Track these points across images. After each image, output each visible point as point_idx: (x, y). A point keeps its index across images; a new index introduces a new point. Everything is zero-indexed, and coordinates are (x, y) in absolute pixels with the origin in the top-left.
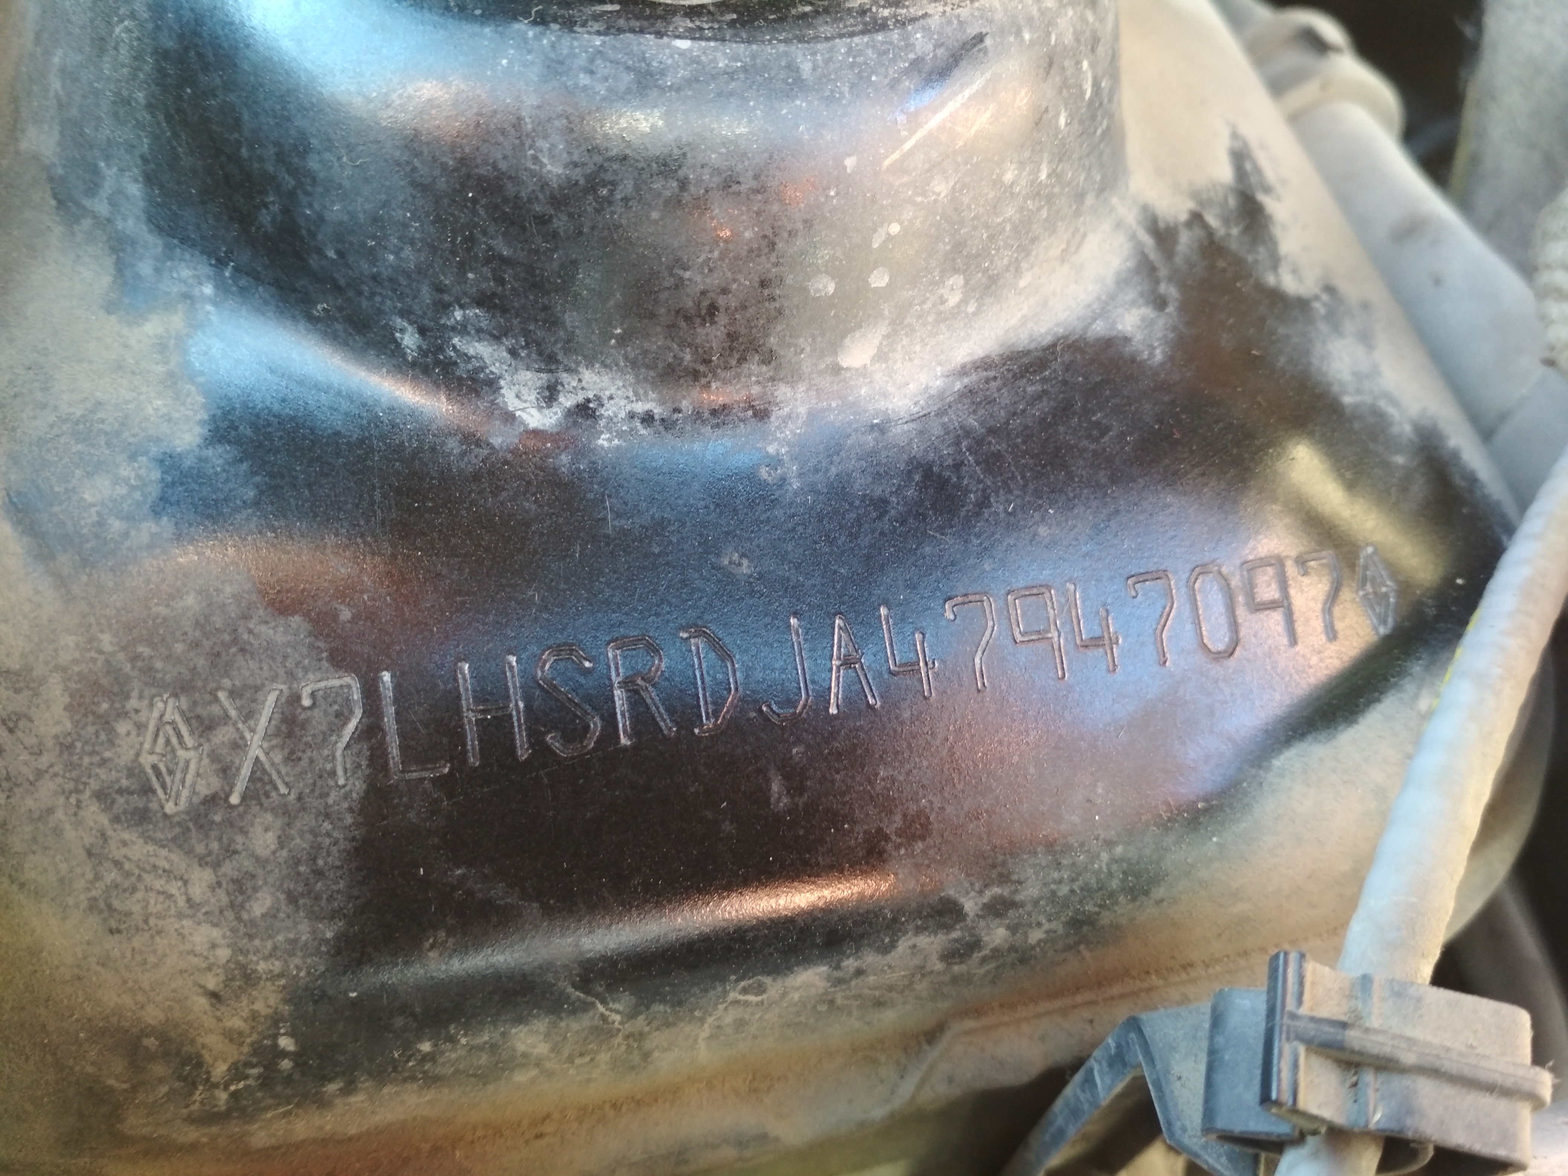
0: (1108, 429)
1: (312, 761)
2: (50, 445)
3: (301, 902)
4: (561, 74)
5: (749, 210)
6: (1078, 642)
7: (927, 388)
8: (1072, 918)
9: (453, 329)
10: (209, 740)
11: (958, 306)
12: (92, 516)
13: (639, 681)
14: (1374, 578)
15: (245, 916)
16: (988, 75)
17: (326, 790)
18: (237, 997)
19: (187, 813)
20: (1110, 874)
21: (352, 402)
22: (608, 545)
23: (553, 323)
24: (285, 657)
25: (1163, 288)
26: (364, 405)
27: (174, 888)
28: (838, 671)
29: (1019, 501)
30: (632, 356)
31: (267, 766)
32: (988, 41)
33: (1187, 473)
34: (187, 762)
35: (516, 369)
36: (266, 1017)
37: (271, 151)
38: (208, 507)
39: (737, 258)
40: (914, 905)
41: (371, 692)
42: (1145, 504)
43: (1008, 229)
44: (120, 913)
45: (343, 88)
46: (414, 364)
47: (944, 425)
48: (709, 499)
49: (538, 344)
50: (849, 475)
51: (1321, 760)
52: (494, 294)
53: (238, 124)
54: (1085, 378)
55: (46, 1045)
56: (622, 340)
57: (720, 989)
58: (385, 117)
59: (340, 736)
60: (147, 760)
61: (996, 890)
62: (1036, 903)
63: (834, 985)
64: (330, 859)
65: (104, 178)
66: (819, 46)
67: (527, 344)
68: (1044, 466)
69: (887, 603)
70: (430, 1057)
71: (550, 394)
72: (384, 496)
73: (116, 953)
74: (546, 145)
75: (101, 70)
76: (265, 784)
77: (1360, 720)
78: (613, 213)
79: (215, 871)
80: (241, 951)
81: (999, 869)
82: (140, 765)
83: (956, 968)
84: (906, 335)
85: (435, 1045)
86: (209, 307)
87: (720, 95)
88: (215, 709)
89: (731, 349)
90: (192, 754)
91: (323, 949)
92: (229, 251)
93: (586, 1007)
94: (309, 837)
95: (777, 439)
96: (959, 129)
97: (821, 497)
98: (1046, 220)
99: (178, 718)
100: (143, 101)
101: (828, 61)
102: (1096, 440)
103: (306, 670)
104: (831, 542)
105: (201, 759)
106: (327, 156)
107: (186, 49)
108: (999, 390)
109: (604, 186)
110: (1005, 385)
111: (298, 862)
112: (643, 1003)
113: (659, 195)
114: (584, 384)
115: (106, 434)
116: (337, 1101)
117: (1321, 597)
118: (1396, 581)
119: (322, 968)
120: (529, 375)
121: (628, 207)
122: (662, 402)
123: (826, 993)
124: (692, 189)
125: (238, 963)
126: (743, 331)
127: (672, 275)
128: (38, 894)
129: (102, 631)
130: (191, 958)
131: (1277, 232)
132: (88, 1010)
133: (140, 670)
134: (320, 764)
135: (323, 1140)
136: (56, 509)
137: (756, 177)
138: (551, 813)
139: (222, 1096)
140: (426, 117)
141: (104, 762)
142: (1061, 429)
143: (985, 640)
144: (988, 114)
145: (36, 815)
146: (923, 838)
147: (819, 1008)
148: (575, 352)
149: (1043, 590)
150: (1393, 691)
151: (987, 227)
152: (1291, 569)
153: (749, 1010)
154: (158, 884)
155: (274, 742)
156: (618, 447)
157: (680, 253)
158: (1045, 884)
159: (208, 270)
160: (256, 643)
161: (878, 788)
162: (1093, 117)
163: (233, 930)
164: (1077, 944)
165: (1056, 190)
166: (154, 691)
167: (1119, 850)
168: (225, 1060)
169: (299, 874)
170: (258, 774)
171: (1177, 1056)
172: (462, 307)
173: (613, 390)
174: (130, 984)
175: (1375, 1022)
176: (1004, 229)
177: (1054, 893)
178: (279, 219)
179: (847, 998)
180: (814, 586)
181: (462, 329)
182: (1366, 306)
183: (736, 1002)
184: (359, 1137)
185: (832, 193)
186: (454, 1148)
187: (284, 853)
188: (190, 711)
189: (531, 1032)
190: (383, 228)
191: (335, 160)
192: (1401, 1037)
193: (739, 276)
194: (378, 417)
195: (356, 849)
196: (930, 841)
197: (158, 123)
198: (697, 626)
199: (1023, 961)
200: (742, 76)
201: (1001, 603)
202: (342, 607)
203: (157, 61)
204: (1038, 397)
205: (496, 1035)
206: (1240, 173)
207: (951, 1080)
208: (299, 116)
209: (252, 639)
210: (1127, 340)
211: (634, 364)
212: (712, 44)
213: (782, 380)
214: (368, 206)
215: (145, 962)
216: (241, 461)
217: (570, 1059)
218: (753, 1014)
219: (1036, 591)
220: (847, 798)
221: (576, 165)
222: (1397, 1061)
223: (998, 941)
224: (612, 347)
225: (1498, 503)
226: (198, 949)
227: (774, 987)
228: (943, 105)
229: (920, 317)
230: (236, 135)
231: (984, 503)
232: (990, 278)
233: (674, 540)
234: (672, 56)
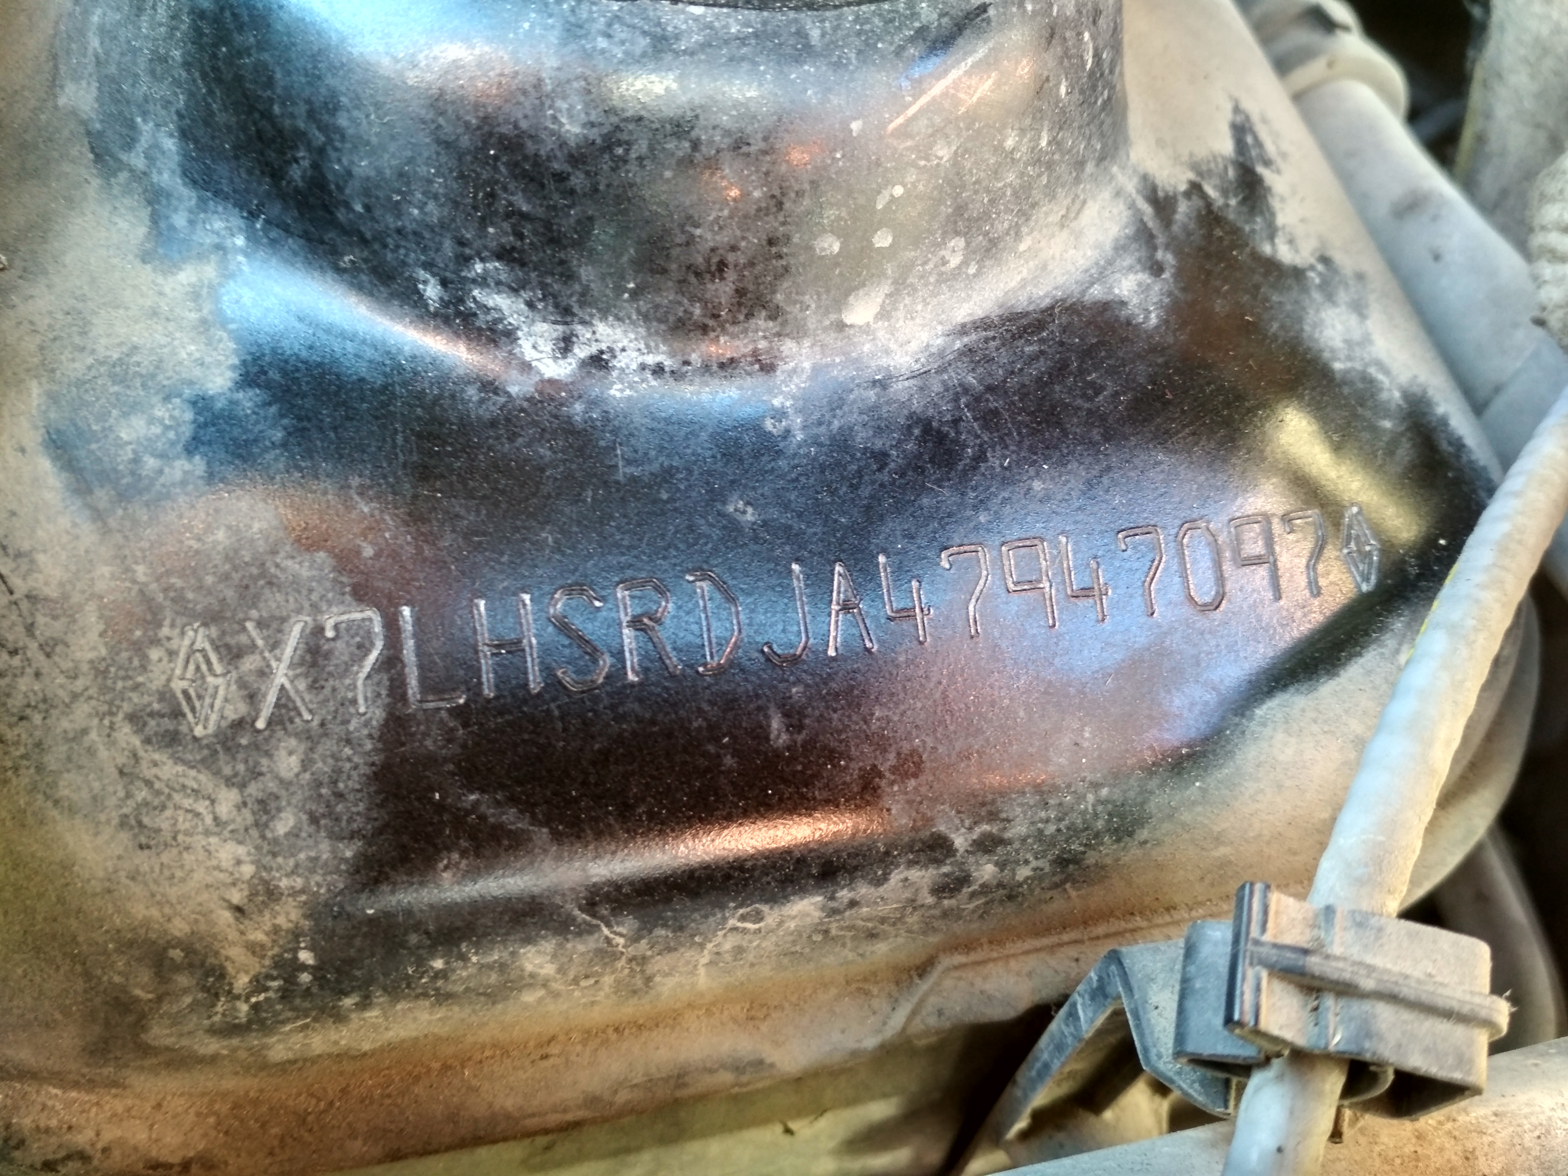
0: (1103, 388)
1: (334, 690)
2: (87, 386)
3: (323, 822)
4: (580, 37)
5: (757, 171)
6: (1069, 592)
7: (928, 346)
8: (1058, 857)
9: (474, 281)
10: (237, 668)
11: (959, 267)
12: (128, 453)
13: (646, 620)
14: (1358, 536)
15: (269, 835)
16: (991, 44)
17: (347, 717)
18: (260, 912)
19: (216, 735)
20: (1096, 815)
21: (376, 349)
22: (618, 491)
23: (569, 277)
24: (311, 590)
25: (1160, 255)
26: (388, 353)
27: (202, 807)
28: (837, 615)
29: (1014, 456)
30: (644, 310)
31: (292, 693)
32: (991, 12)
33: (1178, 432)
34: (217, 688)
35: (533, 321)
36: (287, 931)
37: (301, 109)
38: (239, 447)
39: (746, 217)
40: (906, 839)
41: (392, 625)
42: (1136, 461)
43: (1008, 193)
44: (150, 829)
45: (371, 48)
46: (435, 315)
47: (944, 382)
48: (715, 450)
49: (555, 297)
50: (851, 429)
51: (1303, 710)
52: (513, 248)
53: (270, 83)
54: (1082, 339)
55: (76, 956)
56: (635, 294)
57: (719, 916)
58: (412, 77)
59: (361, 667)
60: (178, 686)
61: (986, 827)
62: (1024, 840)
63: (828, 916)
64: (350, 783)
65: (141, 133)
66: (828, 14)
67: (544, 296)
68: (1039, 423)
69: (884, 551)
70: (442, 974)
71: (566, 345)
72: (406, 440)
73: (145, 868)
74: (565, 106)
75: (140, 28)
76: (289, 710)
77: (1342, 672)
78: (628, 171)
79: (241, 792)
80: (265, 868)
81: (989, 807)
82: (171, 690)
83: (946, 902)
84: (909, 294)
85: (447, 963)
86: (241, 258)
87: (731, 59)
88: (243, 639)
89: (740, 304)
90: (220, 681)
91: (343, 867)
92: (261, 204)
93: (592, 929)
94: (330, 761)
95: (782, 392)
96: (962, 95)
97: (824, 449)
98: (1046, 186)
99: (208, 647)
100: (179, 59)
101: (836, 28)
102: (1090, 399)
103: (330, 603)
104: (833, 493)
105: (229, 685)
106: (356, 113)
107: (222, 9)
108: (997, 349)
109: (620, 145)
110: (1003, 345)
111: (320, 784)
112: (645, 928)
113: (673, 154)
114: (598, 336)
115: (141, 376)
116: (353, 1016)
117: (1306, 553)
118: (1380, 540)
119: (341, 886)
120: (545, 326)
121: (643, 167)
122: (672, 354)
123: (821, 923)
124: (704, 149)
125: (261, 879)
126: (751, 287)
127: (683, 232)
128: (72, 810)
129: (136, 563)
130: (216, 873)
131: (1275, 203)
132: (118, 921)
133: (172, 600)
134: (342, 693)
135: (338, 1055)
136: (94, 446)
137: (765, 139)
138: (561, 744)
139: (244, 1008)
140: (450, 77)
141: (136, 687)
142: (1057, 388)
143: (979, 588)
144: (990, 82)
145: (71, 735)
146: (915, 776)
147: (814, 938)
148: (590, 305)
149: (1036, 542)
150: (1374, 646)
151: (988, 191)
152: (1277, 527)
153: (748, 937)
154: (187, 803)
155: (299, 671)
156: (629, 398)
157: (691, 212)
158: (1033, 823)
159: (241, 223)
160: (282, 577)
161: (873, 727)
162: (1094, 88)
163: (258, 848)
164: (1064, 882)
165: (1057, 157)
166: (185, 620)
167: (1105, 792)
168: (247, 972)
169: (320, 796)
170: (283, 701)
171: (1154, 986)
172: (482, 260)
173: (625, 342)
174: (158, 897)
175: (1336, 949)
176: (1004, 194)
177: (1040, 831)
178: (309, 173)
179: (841, 928)
180: (815, 534)
181: (482, 282)
182: (1360, 277)
183: (734, 929)
184: (373, 1052)
185: (838, 156)
186: (463, 1067)
187: (307, 776)
188: (220, 639)
189: (539, 952)
190: (408, 184)
191: (362, 116)
192: (1361, 964)
193: (747, 234)
194: (401, 365)
195: (375, 773)
196: (922, 778)
197: (194, 81)
198: (702, 569)
199: (1010, 898)
200: (753, 41)
201: (995, 553)
202: (364, 544)
203: (194, 20)
204: (1034, 358)
205: (505, 955)
206: (1240, 145)
207: (940, 1013)
208: (329, 75)
209: (278, 573)
210: (1123, 304)
211: (646, 317)
212: (725, 10)
213: (787, 335)
214: (394, 162)
215: (172, 877)
216: (270, 404)
217: (576, 981)
218: (751, 942)
219: (1029, 542)
220: (843, 736)
221: (592, 125)
222: (1356, 987)
223: (986, 877)
224: (626, 301)
225: (1484, 468)
226: (224, 864)
227: (771, 915)
228: (946, 72)
229: (922, 277)
230: (269, 93)
231: (980, 457)
232: (990, 240)
233: (682, 487)
234: (686, 22)
